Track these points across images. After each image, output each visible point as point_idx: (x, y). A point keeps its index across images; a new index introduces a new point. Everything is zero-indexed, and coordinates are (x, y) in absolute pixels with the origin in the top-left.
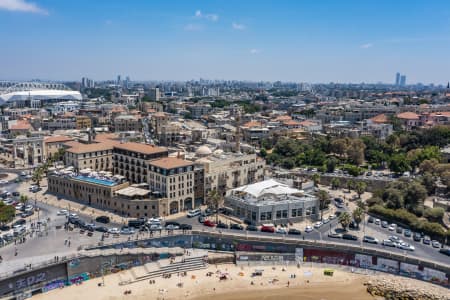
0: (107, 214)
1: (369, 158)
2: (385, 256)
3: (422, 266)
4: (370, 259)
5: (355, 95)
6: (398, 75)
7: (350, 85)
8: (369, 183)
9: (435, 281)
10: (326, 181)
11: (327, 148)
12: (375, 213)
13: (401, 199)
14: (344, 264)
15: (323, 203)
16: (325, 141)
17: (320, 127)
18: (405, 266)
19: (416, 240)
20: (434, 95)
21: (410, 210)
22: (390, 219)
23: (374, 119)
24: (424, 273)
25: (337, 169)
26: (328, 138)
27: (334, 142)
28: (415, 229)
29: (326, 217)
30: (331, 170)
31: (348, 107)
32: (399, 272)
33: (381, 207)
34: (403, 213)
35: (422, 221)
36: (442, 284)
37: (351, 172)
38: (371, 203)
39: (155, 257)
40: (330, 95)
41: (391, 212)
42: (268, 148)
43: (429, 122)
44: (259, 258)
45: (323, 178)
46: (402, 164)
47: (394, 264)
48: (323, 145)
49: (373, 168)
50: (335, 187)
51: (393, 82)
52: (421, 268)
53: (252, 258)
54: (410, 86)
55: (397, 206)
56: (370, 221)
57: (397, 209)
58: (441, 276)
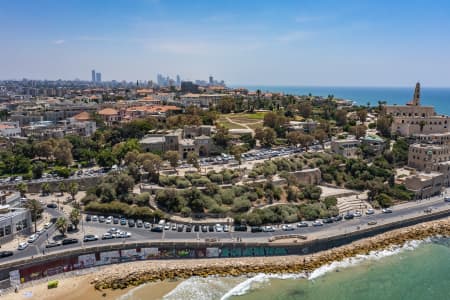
1: (77, 157)
2: (107, 249)
3: (139, 248)
4: (93, 257)
5: (54, 93)
6: (93, 72)
7: (46, 82)
8: (82, 182)
9: (151, 257)
10: (34, 189)
11: (30, 153)
12: (91, 211)
13: (113, 192)
14: (68, 270)
15: (35, 213)
16: (26, 144)
17: (19, 130)
18: (125, 253)
19: (131, 226)
20: (127, 91)
21: (122, 200)
22: (106, 213)
23: (77, 117)
24: (141, 254)
25: (45, 174)
26: (30, 141)
27: (37, 144)
28: (128, 217)
29: (40, 228)
30: (38, 175)
31: (47, 105)
32: (121, 260)
33: (96, 203)
34: (116, 204)
35: (133, 208)
36: (157, 258)
37: (61, 174)
38: (85, 202)
40: (25, 93)
41: (106, 206)
43: (127, 117)
45: (30, 186)
46: (109, 159)
47: (115, 254)
48: (24, 149)
49: (83, 166)
50: (46, 193)
51: (89, 79)
52: (139, 251)
54: (105, 83)
55: (111, 199)
56: (88, 220)
57: (109, 203)
58: (155, 251)
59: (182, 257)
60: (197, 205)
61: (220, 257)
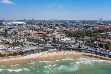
0: (38, 44)
1: (86, 35)
3: (92, 51)
4: (83, 51)
6: (100, 18)
8: (86, 39)
11: (79, 34)
12: (86, 44)
13: (91, 42)
14: (79, 51)
15: (76, 42)
16: (78, 32)
17: (78, 30)
18: (89, 51)
19: (92, 48)
21: (92, 43)
22: (88, 45)
24: (92, 52)
25: (80, 37)
26: (79, 32)
27: (80, 32)
28: (92, 46)
29: (77, 45)
30: (79, 37)
32: (88, 52)
33: (87, 43)
37: (83, 38)
38: (85, 42)
39: (47, 50)
41: (88, 44)
42: (67, 34)
44: (65, 50)
45: (77, 39)
46: (92, 36)
47: (87, 51)
48: (78, 33)
49: (87, 37)
50: (79, 40)
52: (91, 52)
53: (63, 51)
54: (103, 21)
55: (90, 43)
56: (85, 45)
57: (89, 43)
58: (95, 53)
59: (100, 55)
60: (107, 47)
61: (108, 57)
